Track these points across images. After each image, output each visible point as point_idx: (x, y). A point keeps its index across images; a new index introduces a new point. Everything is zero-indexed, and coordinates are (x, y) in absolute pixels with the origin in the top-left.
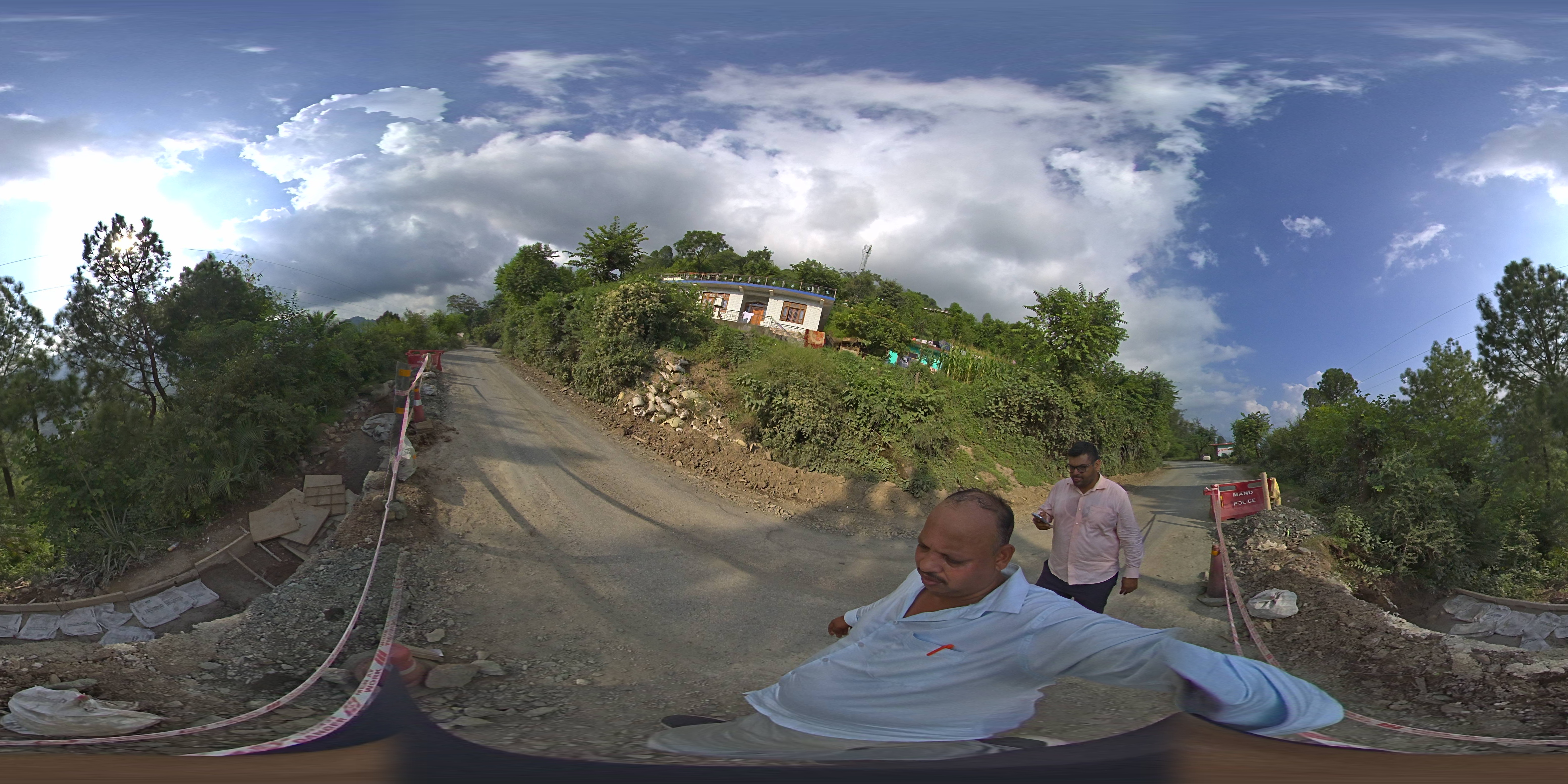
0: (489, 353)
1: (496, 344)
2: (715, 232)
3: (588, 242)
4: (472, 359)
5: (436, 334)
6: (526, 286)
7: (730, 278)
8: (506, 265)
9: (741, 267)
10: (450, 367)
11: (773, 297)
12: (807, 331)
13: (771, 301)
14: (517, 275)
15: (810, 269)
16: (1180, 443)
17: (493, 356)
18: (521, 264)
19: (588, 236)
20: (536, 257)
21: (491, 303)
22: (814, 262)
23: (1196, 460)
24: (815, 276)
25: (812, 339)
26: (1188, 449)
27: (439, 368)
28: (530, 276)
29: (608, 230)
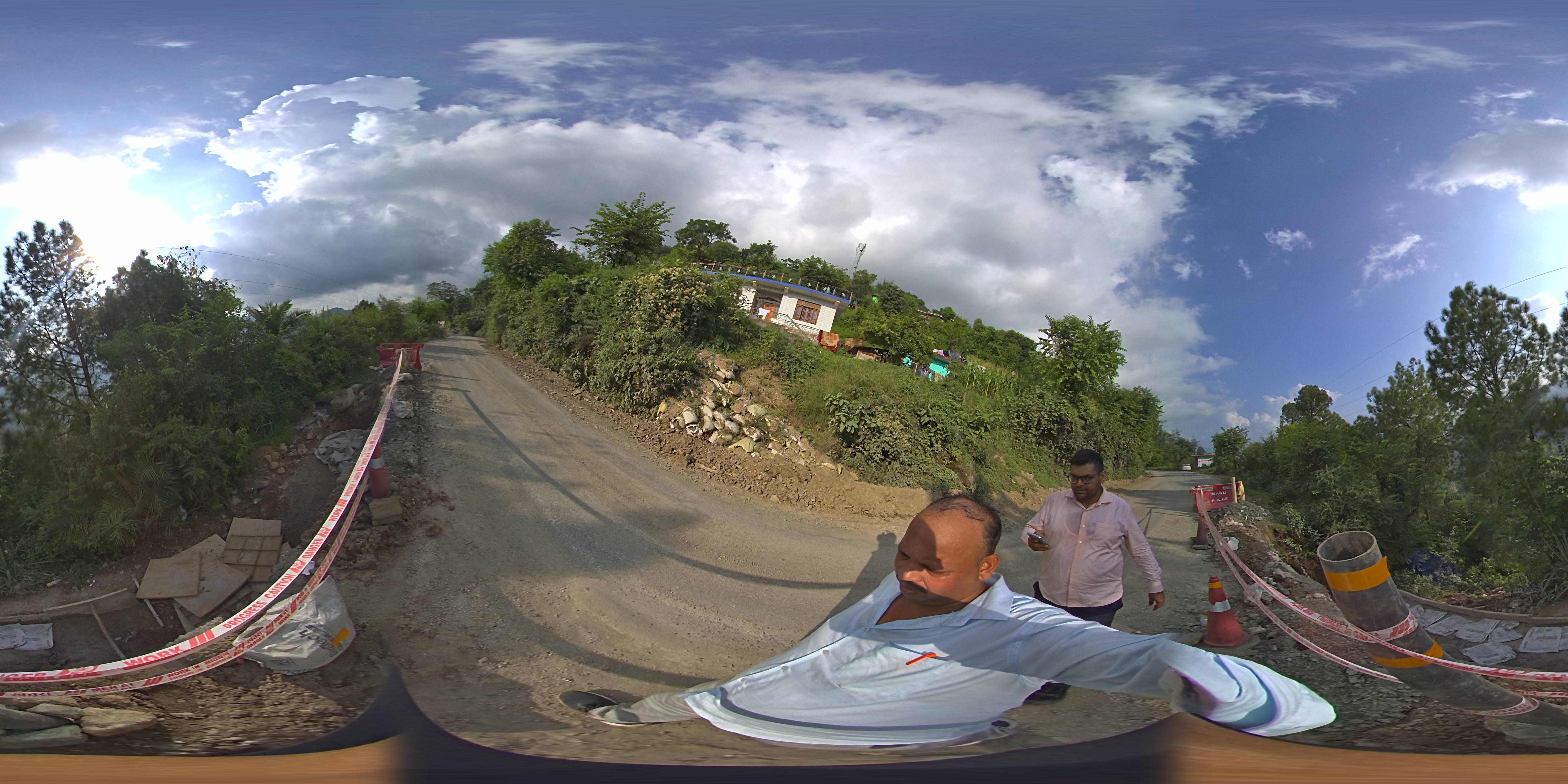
0: (472, 343)
1: (480, 333)
2: (718, 222)
3: (600, 218)
4: (454, 350)
5: (415, 323)
11: (786, 295)
12: (821, 332)
13: (785, 299)
14: (511, 254)
15: (815, 267)
16: (1159, 453)
17: (477, 346)
21: (475, 289)
22: (819, 260)
23: (1174, 470)
24: (819, 272)
25: (826, 340)
26: (1166, 459)
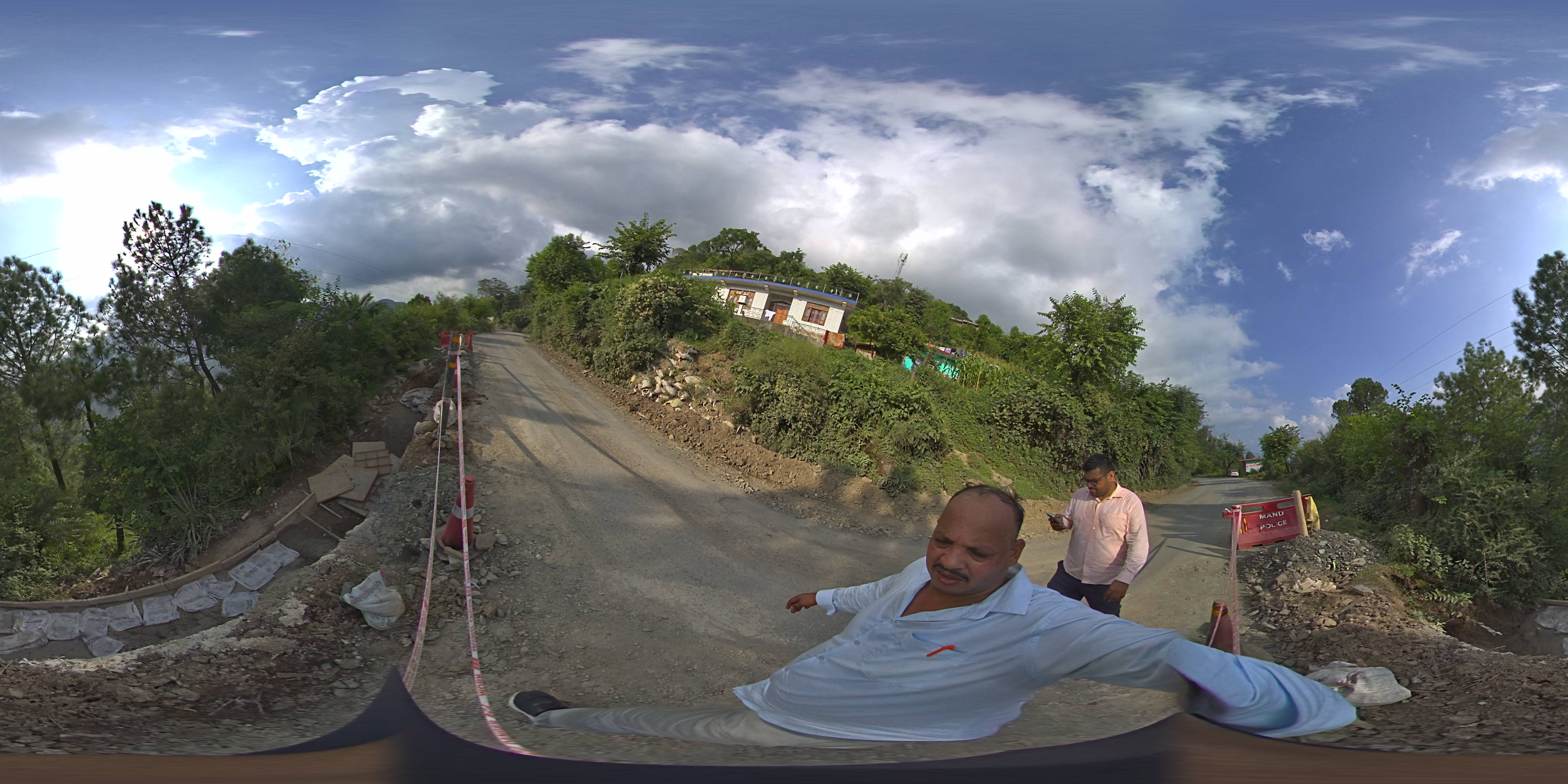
0: (519, 338)
1: (525, 329)
2: (749, 232)
3: (617, 236)
4: (502, 342)
5: (466, 317)
6: (555, 275)
7: (756, 277)
8: (538, 254)
9: (773, 267)
10: (480, 348)
11: (797, 298)
12: (828, 332)
13: (796, 302)
14: (548, 264)
15: (840, 273)
16: (1208, 459)
17: (521, 340)
18: (553, 253)
19: (618, 230)
20: (568, 247)
21: (522, 288)
22: (847, 268)
23: (1224, 476)
24: (842, 279)
25: (832, 340)
26: (1216, 465)
27: (471, 348)
28: (560, 265)
29: (638, 225)
